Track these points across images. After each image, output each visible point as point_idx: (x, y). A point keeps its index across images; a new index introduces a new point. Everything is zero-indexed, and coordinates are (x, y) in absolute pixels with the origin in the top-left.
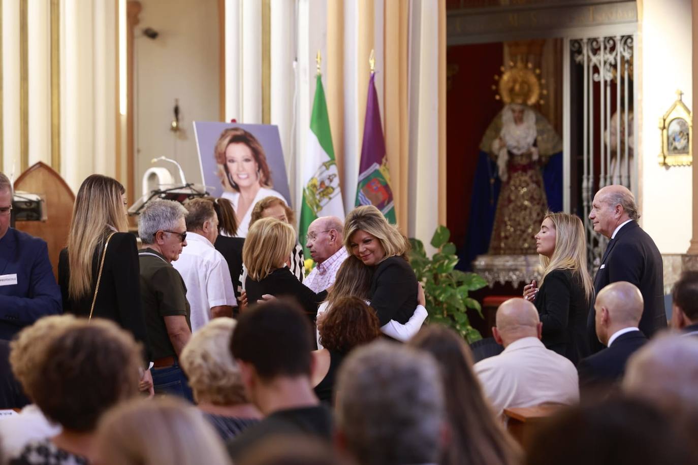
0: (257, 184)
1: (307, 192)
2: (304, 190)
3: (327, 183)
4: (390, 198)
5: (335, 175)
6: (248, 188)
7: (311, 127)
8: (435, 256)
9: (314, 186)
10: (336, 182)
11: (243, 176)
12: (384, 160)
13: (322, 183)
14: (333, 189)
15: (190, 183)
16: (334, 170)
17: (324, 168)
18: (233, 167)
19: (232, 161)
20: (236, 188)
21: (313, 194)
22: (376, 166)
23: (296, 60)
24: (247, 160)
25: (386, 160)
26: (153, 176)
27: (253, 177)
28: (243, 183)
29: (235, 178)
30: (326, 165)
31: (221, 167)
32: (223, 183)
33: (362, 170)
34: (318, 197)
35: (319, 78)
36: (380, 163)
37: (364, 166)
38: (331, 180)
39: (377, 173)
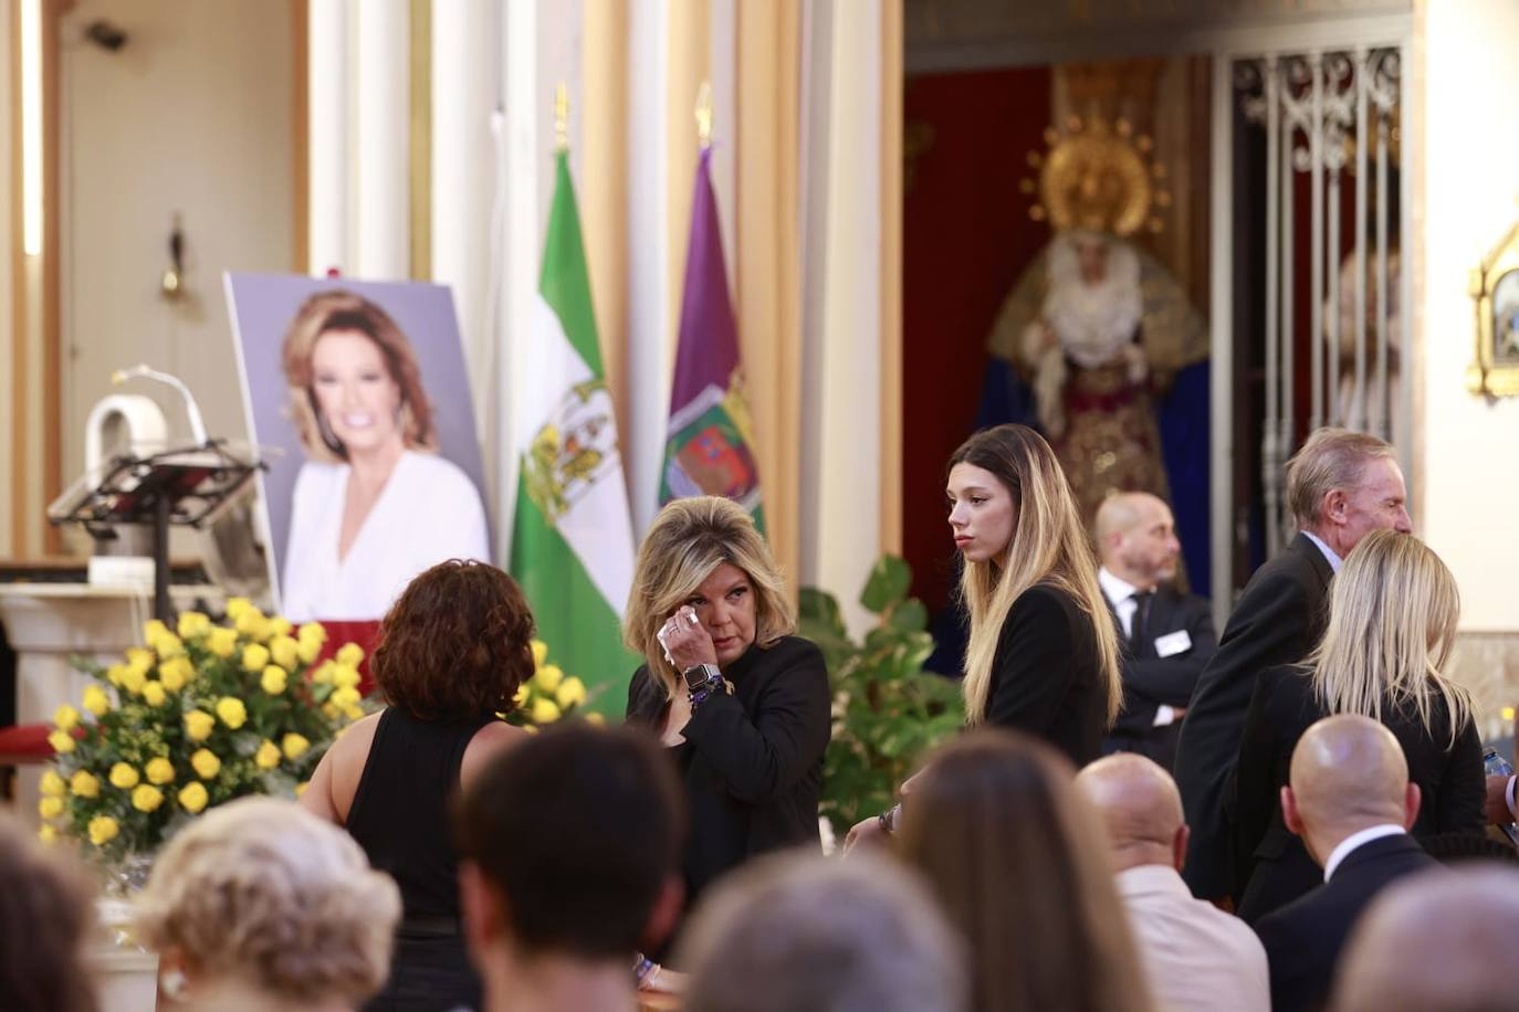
0: (396, 441)
1: (531, 464)
2: (523, 461)
3: (583, 439)
5: (603, 419)
6: (371, 452)
7: (542, 289)
8: (871, 637)
9: (549, 447)
10: (607, 437)
11: (359, 420)
12: (735, 379)
13: (571, 440)
14: (600, 455)
15: (215, 436)
16: (602, 404)
17: (575, 400)
18: (331, 396)
19: (329, 379)
20: (340, 451)
21: (546, 468)
22: (713, 396)
23: (501, 108)
24: (370, 378)
25: (743, 378)
26: (114, 420)
27: (385, 422)
28: (357, 438)
29: (337, 426)
30: (582, 392)
31: (300, 396)
32: (305, 438)
33: (678, 400)
34: (559, 477)
35: (562, 161)
36: (724, 385)
37: (683, 393)
38: (593, 431)
39: (716, 412)
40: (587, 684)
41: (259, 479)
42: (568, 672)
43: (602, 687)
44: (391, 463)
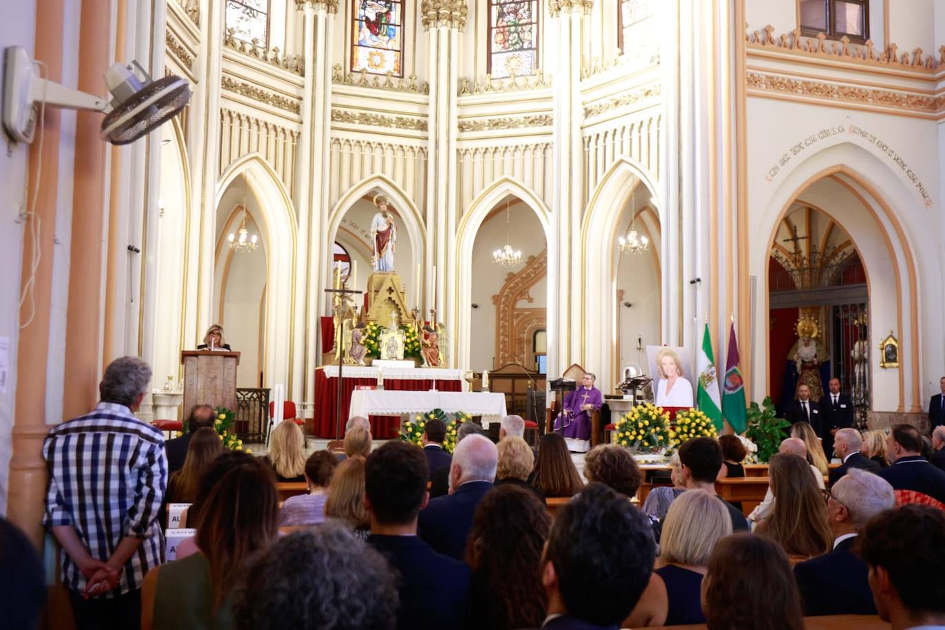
0: (676, 375)
1: (701, 379)
2: (699, 379)
3: (710, 375)
4: (742, 383)
5: (714, 371)
6: (672, 377)
7: (703, 348)
8: (764, 411)
9: (704, 376)
10: (715, 375)
11: (670, 371)
12: (738, 364)
13: (708, 375)
14: (713, 378)
15: (644, 374)
16: (714, 369)
18: (665, 367)
19: (665, 364)
20: (666, 377)
21: (704, 380)
22: (735, 367)
23: (696, 316)
24: (672, 364)
25: (740, 364)
26: (627, 371)
27: (674, 372)
28: (669, 375)
29: (666, 373)
30: (710, 367)
31: (659, 367)
32: (660, 374)
33: (728, 368)
34: (706, 382)
35: (706, 325)
36: (736, 366)
37: (728, 367)
38: (712, 373)
39: (735, 370)
40: (711, 419)
41: (652, 381)
42: (707, 417)
43: (714, 420)
44: (676, 379)
